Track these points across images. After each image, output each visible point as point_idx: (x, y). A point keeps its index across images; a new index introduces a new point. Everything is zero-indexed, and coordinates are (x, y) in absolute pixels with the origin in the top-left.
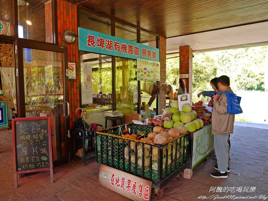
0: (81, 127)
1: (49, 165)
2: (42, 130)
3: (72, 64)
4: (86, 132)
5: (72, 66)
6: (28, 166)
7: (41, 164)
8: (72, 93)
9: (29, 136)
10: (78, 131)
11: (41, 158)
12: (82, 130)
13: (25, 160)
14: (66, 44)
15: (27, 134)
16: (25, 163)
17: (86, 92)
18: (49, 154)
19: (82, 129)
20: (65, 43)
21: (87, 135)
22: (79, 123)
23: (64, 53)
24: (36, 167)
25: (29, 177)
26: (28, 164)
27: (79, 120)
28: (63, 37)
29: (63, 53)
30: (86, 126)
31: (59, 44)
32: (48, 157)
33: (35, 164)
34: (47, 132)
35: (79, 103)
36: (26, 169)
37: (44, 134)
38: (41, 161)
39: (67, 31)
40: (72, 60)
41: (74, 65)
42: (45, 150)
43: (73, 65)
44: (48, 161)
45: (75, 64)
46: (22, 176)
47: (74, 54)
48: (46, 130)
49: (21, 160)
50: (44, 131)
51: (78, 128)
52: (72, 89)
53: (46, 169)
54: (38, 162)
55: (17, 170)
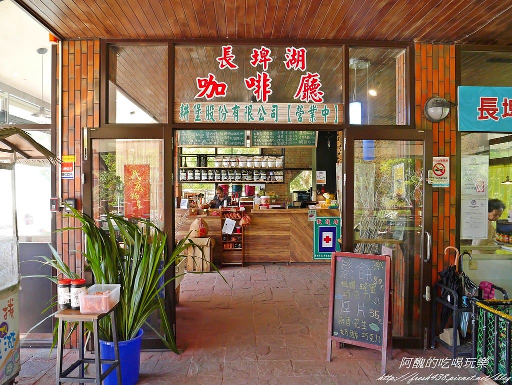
0: (452, 284)
1: (382, 341)
2: (374, 278)
3: (441, 161)
4: (464, 298)
5: (442, 163)
6: (349, 332)
7: (368, 335)
8: (441, 215)
9: (354, 283)
10: (445, 292)
11: (370, 325)
12: (453, 292)
13: (345, 322)
14: (430, 124)
15: (351, 280)
16: (345, 327)
17: (471, 214)
18: (382, 322)
19: (453, 289)
20: (430, 121)
21: (464, 302)
22: (449, 276)
23: (424, 142)
24: (360, 338)
25: (351, 351)
26: (349, 329)
27: (450, 270)
28: (425, 111)
29: (423, 140)
30: (466, 284)
31: (416, 125)
32: (381, 326)
33: (360, 332)
34: (383, 283)
35: (453, 236)
36: (345, 337)
37: (378, 285)
38: (370, 331)
39: (432, 100)
40: (442, 151)
41: (447, 161)
42: (377, 313)
43: (444, 161)
44: (380, 333)
45: (448, 158)
46: (341, 346)
47: (447, 139)
48: (381, 280)
49: (340, 320)
50: (378, 281)
51: (447, 285)
52: (441, 208)
53: (376, 347)
54: (364, 331)
55: (333, 334)
